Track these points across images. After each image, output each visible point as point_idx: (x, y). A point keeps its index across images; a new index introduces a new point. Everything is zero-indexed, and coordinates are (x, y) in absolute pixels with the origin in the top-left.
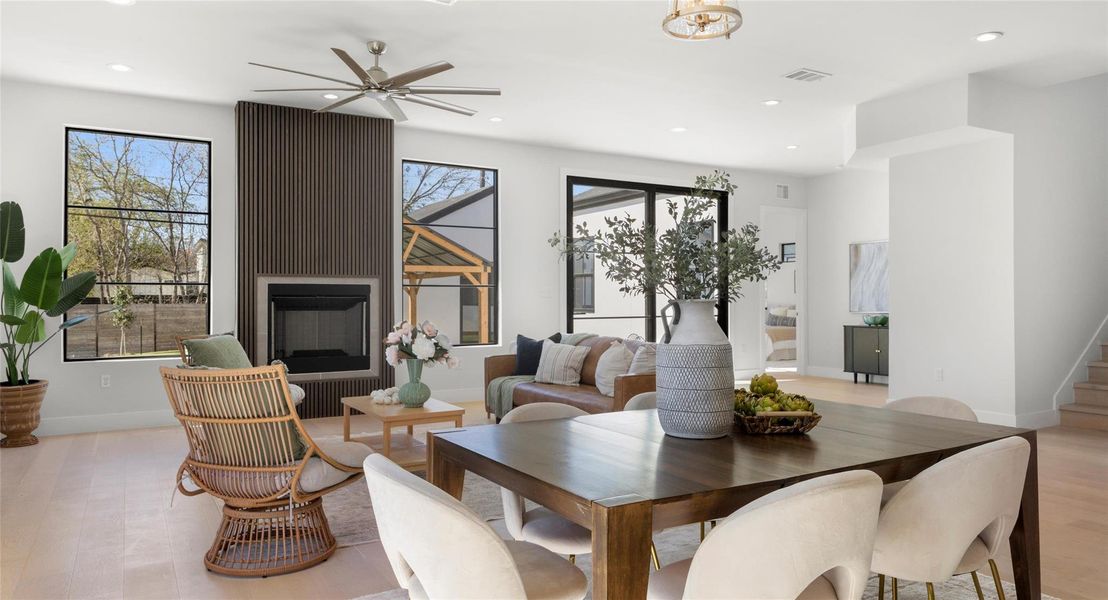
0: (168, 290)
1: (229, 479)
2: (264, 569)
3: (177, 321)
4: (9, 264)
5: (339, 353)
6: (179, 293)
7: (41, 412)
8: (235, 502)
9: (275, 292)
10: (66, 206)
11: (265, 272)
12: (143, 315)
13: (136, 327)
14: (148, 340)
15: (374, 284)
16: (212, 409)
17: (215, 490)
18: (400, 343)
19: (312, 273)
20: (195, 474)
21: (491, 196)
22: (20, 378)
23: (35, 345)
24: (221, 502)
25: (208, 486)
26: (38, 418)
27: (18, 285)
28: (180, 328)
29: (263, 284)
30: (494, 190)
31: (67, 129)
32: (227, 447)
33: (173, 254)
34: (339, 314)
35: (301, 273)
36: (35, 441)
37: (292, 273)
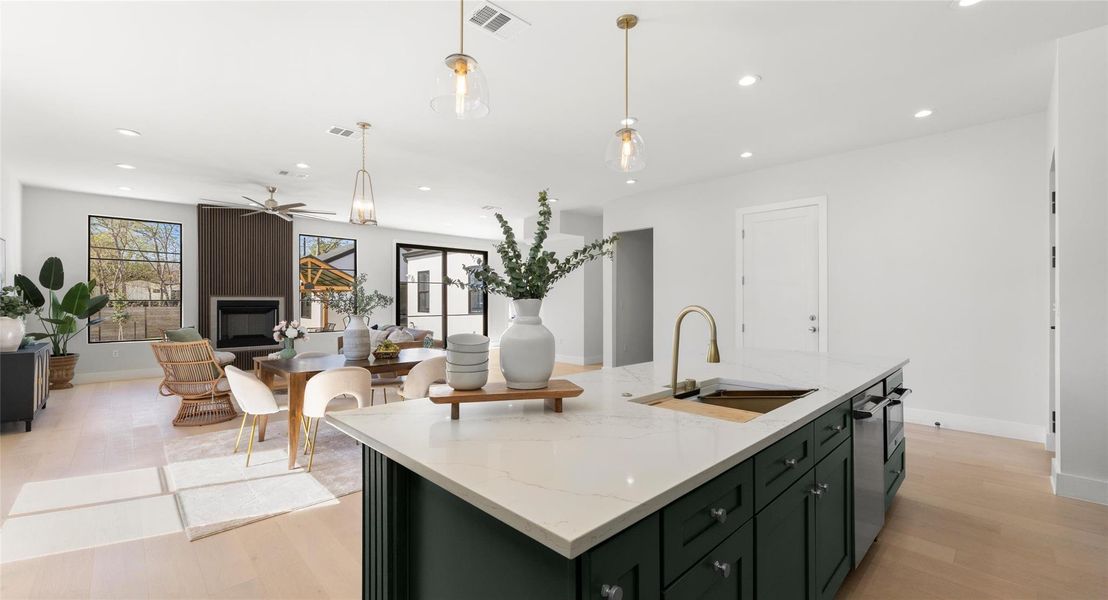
0: (156, 296)
1: (184, 388)
2: (201, 423)
3: (162, 318)
4: (55, 291)
5: (262, 336)
6: (165, 298)
7: (75, 370)
8: (186, 397)
9: (221, 305)
10: (89, 258)
11: (215, 294)
12: (136, 315)
13: (131, 322)
14: (141, 331)
15: (281, 300)
16: (176, 358)
17: (178, 393)
18: (281, 331)
19: (243, 295)
20: (168, 387)
21: (353, 254)
22: (61, 352)
23: (71, 335)
24: (180, 398)
25: (174, 392)
26: (73, 374)
27: (60, 302)
28: (165, 323)
29: (214, 301)
30: (354, 251)
31: (90, 216)
32: (182, 374)
33: (159, 273)
34: (263, 316)
35: (238, 295)
36: (72, 386)
37: (232, 295)
